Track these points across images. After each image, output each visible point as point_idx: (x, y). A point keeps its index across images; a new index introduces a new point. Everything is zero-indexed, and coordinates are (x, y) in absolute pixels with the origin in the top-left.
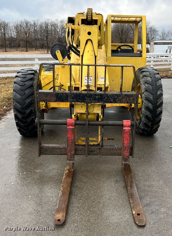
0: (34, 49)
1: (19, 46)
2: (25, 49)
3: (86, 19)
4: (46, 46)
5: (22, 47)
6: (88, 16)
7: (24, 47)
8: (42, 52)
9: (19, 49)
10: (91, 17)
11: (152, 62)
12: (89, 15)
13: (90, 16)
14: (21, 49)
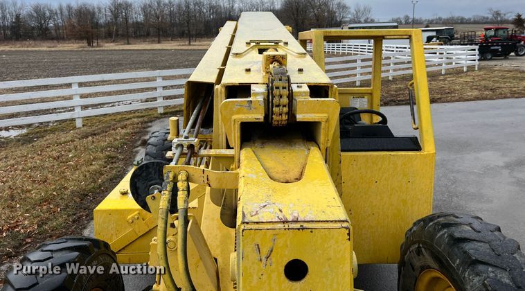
0: (170, 39)
1: (148, 35)
2: (157, 39)
3: (262, 120)
4: (187, 34)
5: (153, 36)
6: (276, 110)
7: (155, 36)
8: (181, 44)
9: (147, 40)
10: (288, 114)
11: (359, 62)
12: (278, 106)
13: (286, 109)
14: (151, 40)
